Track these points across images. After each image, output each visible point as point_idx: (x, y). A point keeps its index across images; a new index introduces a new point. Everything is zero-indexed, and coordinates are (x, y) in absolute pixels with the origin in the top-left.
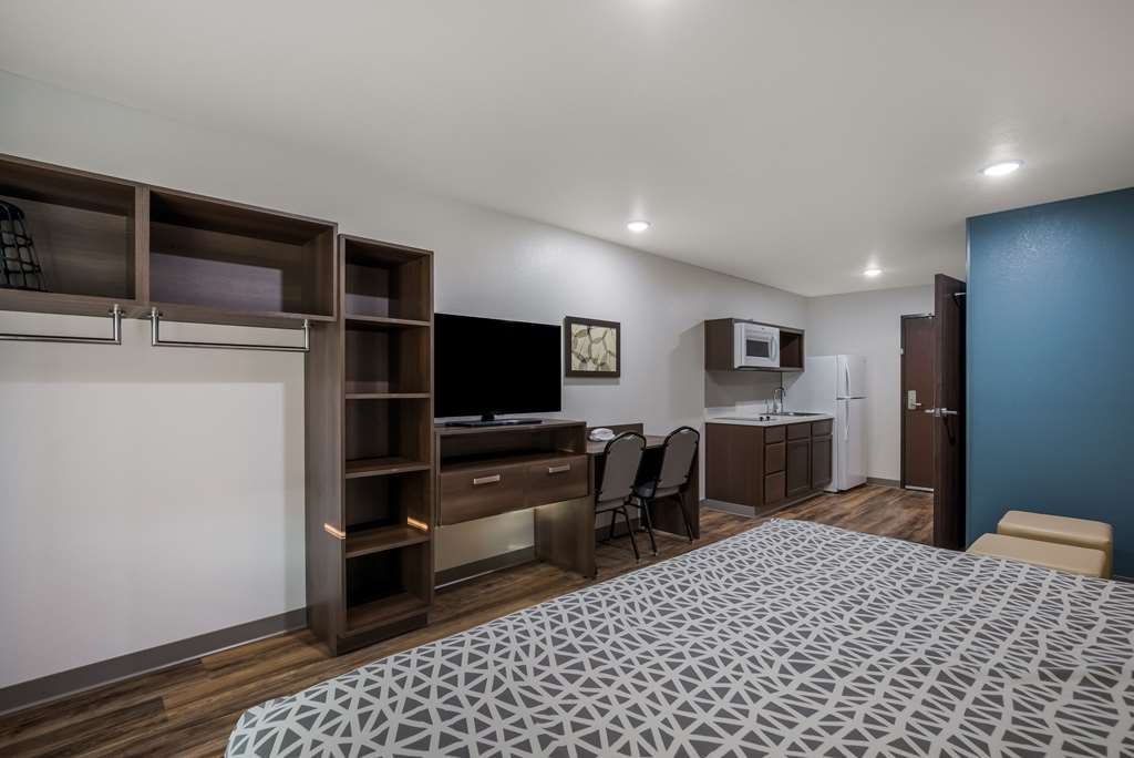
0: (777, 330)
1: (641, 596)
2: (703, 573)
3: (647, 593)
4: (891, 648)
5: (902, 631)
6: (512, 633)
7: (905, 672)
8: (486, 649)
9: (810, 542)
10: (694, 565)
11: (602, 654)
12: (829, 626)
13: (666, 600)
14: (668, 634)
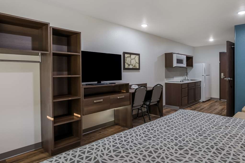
0: (186, 56)
1: (140, 132)
2: (158, 125)
3: (142, 132)
4: (205, 143)
5: (209, 138)
6: (101, 145)
7: (208, 148)
8: (93, 149)
9: (189, 115)
10: (156, 123)
11: (127, 149)
12: (190, 138)
13: (147, 133)
14: (146, 142)
